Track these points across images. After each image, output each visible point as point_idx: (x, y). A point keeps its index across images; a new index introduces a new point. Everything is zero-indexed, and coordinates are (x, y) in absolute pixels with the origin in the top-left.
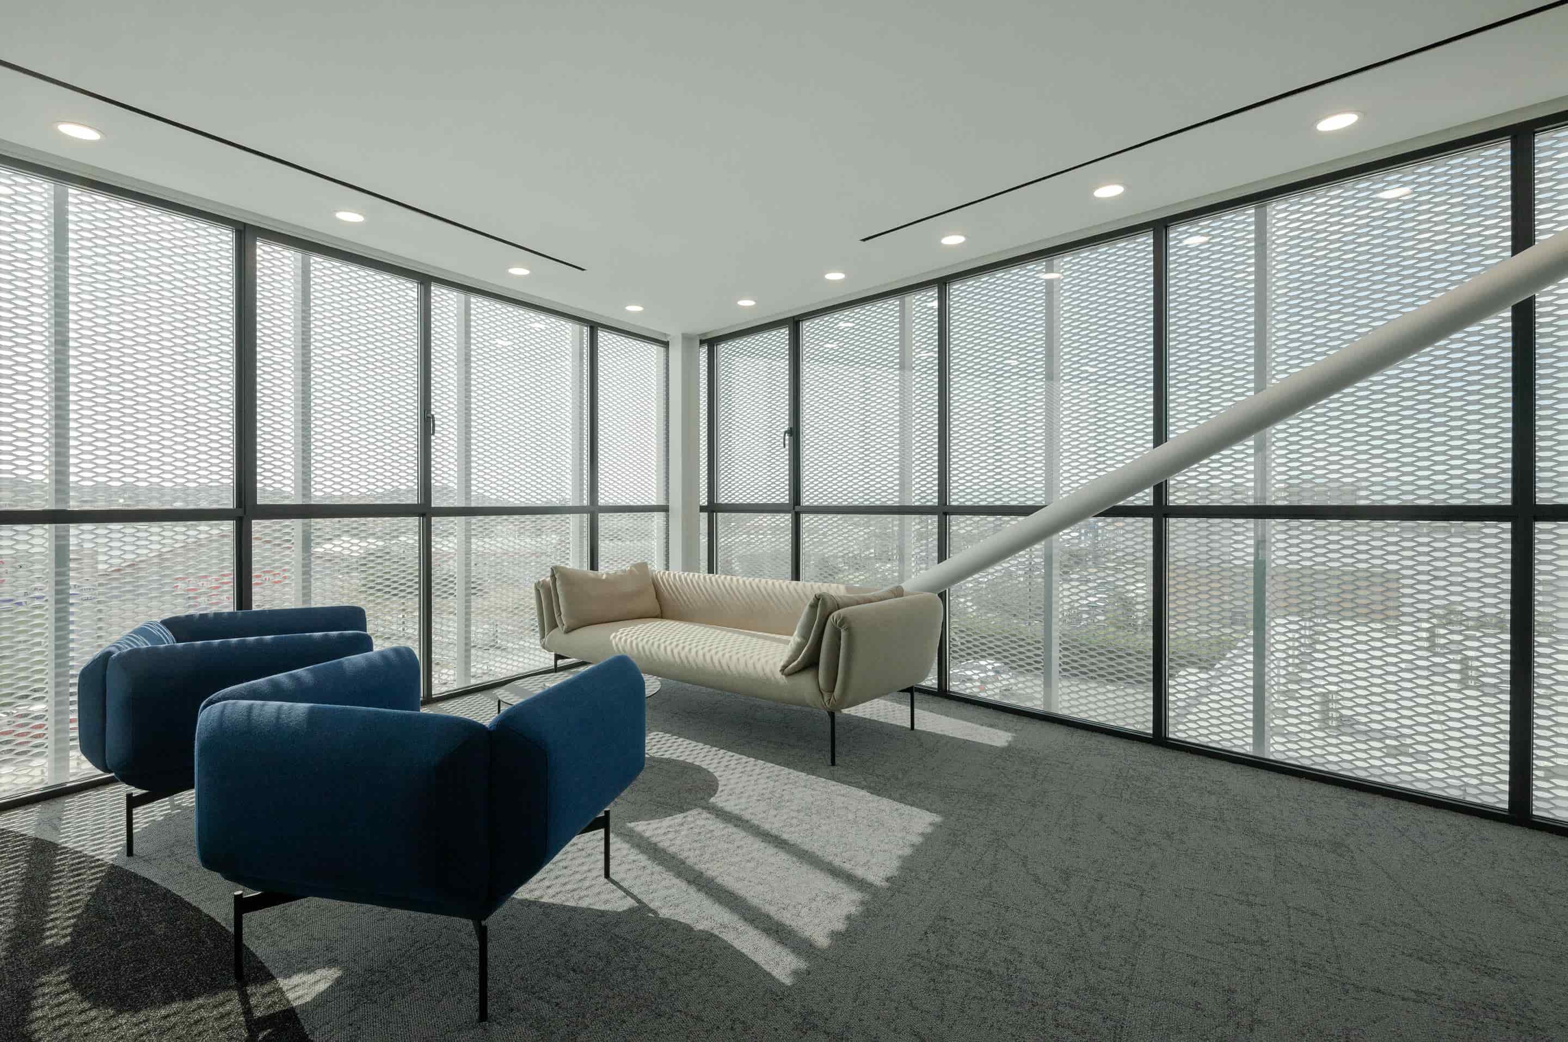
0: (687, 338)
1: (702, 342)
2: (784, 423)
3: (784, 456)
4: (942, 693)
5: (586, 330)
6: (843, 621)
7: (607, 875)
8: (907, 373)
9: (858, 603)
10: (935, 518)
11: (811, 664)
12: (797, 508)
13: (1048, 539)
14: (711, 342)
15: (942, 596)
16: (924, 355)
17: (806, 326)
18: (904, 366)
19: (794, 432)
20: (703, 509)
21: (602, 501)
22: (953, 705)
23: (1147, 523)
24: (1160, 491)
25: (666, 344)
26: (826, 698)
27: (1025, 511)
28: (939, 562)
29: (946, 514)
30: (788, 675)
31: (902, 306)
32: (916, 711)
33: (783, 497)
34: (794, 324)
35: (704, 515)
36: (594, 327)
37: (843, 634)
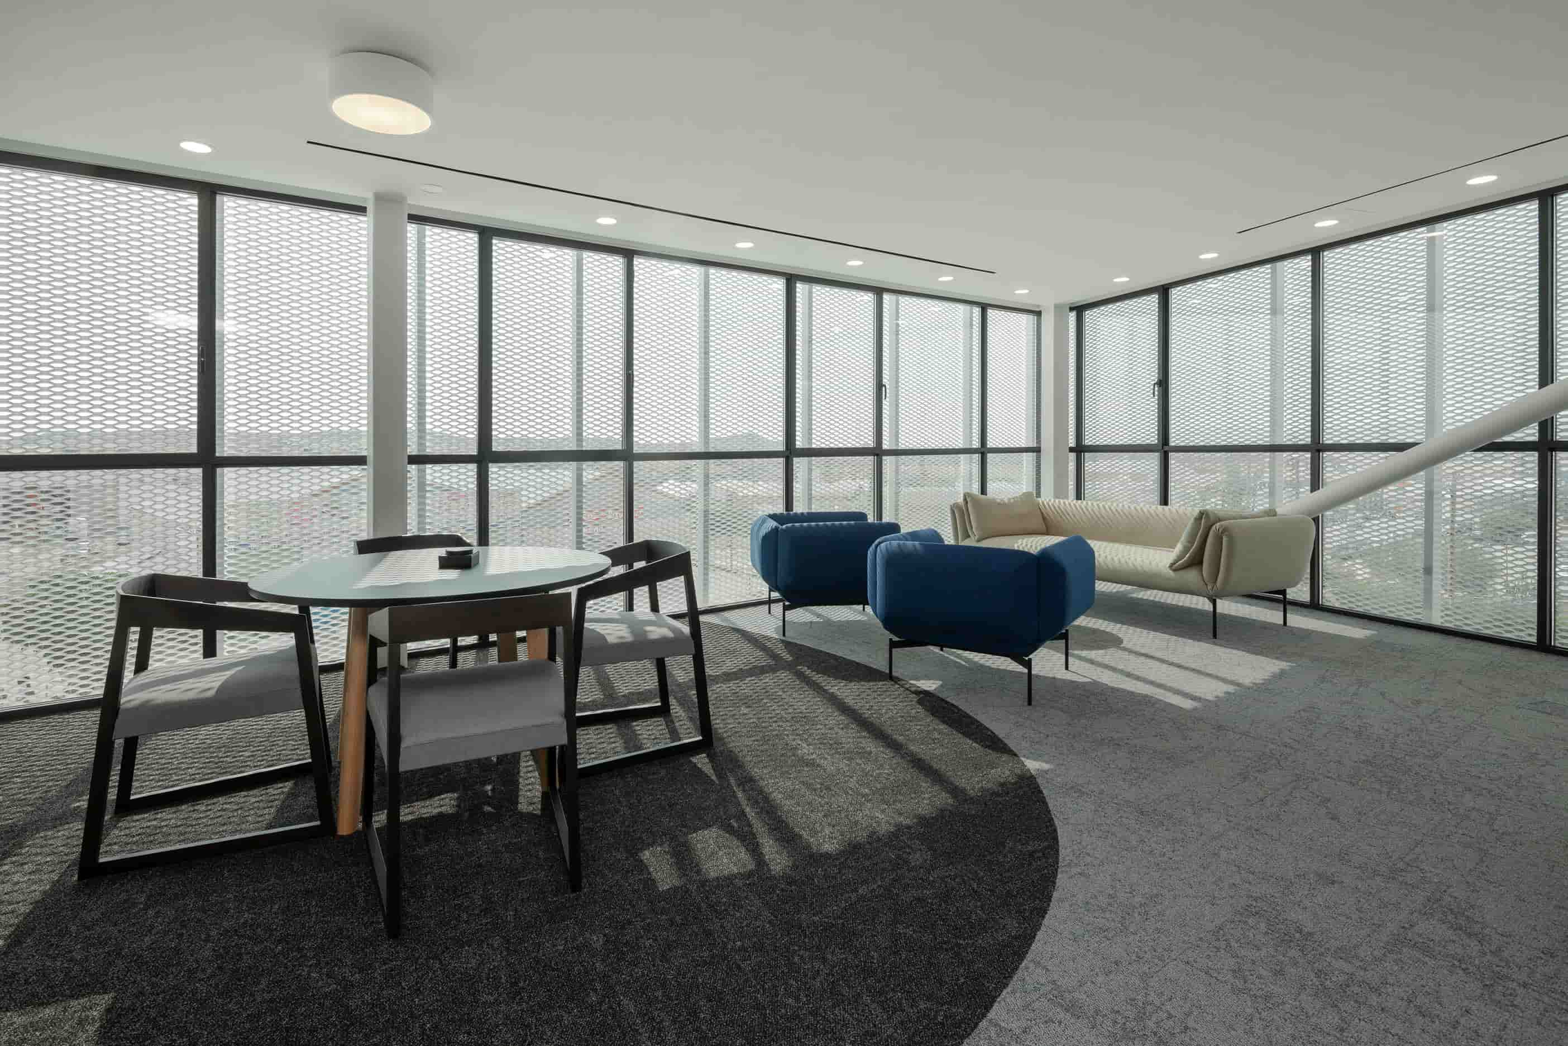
0: (1058, 307)
1: (1071, 309)
2: (1153, 375)
3: (1153, 405)
4: (1315, 605)
5: (977, 311)
6: (1225, 530)
7: (1067, 668)
8: (1279, 317)
9: (1234, 518)
10: (1308, 455)
11: (1196, 561)
12: (1166, 448)
13: (1430, 469)
14: (1080, 309)
15: (1316, 520)
16: (1296, 300)
17: (1174, 293)
18: (1275, 311)
19: (1163, 383)
20: (1071, 450)
21: (990, 444)
22: (1326, 614)
23: (1532, 458)
24: (1546, 426)
25: (1038, 314)
26: (1209, 587)
27: (1401, 447)
28: (1312, 491)
29: (1319, 451)
30: (1175, 570)
31: (1274, 272)
32: (1288, 615)
33: (1152, 438)
34: (1164, 291)
35: (1072, 456)
36: (984, 307)
37: (1225, 539)
